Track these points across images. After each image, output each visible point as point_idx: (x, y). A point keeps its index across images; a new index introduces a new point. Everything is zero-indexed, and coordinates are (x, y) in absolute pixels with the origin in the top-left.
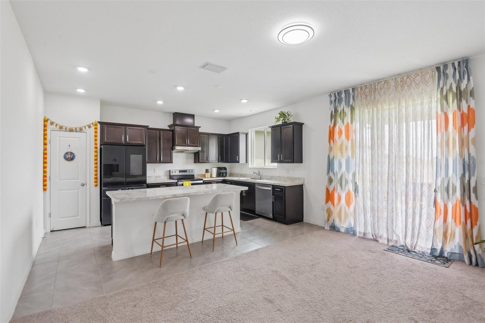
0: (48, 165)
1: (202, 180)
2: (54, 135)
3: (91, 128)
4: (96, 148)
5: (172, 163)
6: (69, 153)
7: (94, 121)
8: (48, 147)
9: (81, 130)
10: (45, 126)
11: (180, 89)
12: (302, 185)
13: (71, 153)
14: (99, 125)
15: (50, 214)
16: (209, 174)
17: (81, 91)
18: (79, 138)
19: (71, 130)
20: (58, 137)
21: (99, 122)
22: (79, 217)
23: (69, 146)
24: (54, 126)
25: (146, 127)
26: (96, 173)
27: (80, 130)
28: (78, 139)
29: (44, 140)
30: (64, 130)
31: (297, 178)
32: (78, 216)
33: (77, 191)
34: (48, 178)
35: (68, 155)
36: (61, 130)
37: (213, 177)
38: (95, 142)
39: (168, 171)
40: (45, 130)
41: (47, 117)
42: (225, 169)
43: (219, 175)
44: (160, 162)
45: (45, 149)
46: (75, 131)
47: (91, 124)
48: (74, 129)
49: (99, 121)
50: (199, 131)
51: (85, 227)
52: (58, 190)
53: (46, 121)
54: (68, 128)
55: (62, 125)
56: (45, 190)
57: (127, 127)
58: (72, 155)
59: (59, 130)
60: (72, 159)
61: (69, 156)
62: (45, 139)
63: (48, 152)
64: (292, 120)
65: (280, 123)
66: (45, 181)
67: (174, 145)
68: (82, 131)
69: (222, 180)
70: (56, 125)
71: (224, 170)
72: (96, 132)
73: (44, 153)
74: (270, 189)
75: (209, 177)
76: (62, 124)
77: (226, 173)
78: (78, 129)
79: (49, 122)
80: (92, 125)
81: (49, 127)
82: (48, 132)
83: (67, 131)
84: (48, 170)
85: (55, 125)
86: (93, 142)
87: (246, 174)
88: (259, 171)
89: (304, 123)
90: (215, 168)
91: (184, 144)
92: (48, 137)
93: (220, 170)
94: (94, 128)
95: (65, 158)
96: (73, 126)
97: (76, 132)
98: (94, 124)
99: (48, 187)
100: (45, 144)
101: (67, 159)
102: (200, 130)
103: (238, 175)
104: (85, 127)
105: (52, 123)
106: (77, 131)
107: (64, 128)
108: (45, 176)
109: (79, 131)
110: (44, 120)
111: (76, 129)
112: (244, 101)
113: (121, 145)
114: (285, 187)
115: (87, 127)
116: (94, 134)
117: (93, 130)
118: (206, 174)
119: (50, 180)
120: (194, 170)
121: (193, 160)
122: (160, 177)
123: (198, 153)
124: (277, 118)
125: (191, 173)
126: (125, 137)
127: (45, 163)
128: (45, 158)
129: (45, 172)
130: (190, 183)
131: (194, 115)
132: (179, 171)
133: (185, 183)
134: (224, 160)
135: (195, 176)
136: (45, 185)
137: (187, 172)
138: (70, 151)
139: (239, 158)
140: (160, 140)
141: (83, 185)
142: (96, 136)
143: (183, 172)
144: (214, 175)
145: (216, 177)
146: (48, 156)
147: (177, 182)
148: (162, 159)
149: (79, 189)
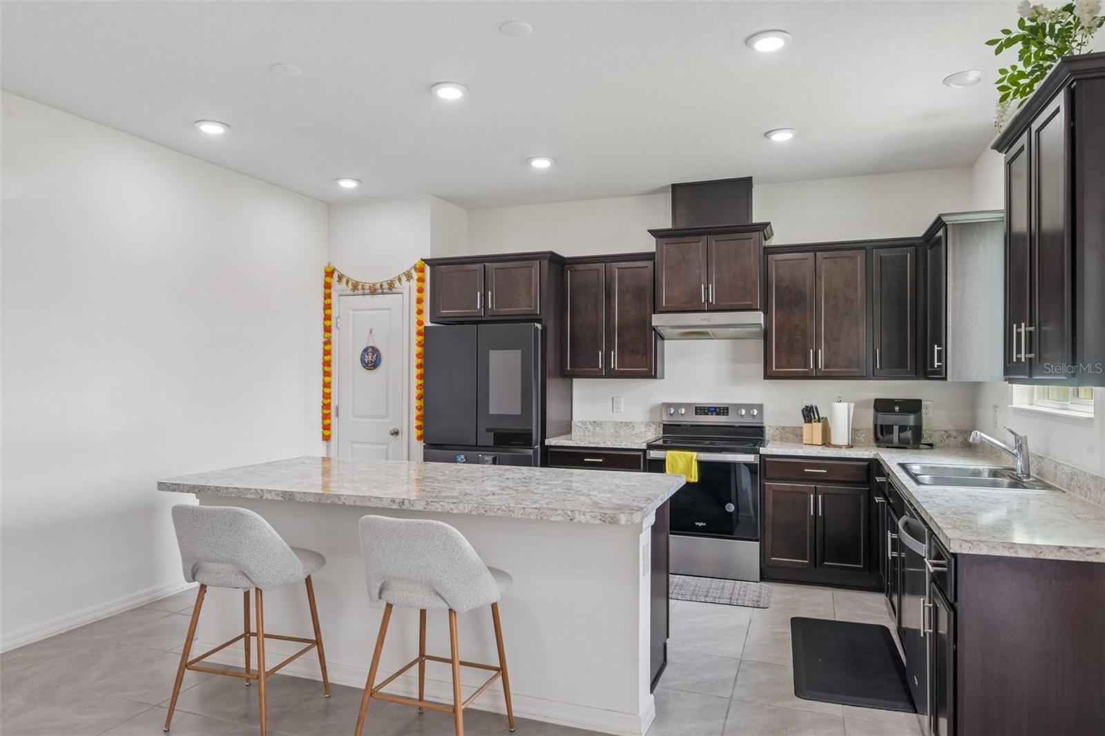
0: (334, 380)
1: (756, 452)
2: (344, 306)
3: (411, 281)
4: (420, 333)
6: (370, 350)
8: (335, 335)
9: (391, 289)
10: (328, 286)
11: (450, 94)
13: (375, 350)
14: (428, 269)
16: (818, 427)
17: (348, 184)
18: (389, 309)
19: (373, 291)
20: (351, 311)
21: (426, 261)
23: (371, 331)
24: (343, 284)
25: (542, 256)
26: (419, 402)
27: (389, 289)
28: (387, 311)
29: (324, 320)
30: (361, 292)
33: (385, 447)
34: (333, 412)
35: (368, 355)
36: (356, 292)
37: (834, 441)
38: (420, 316)
40: (328, 296)
41: (334, 265)
42: (914, 406)
43: (877, 439)
44: (615, 374)
45: (327, 342)
46: (380, 291)
47: (411, 268)
48: (378, 286)
49: (429, 257)
52: (352, 442)
53: (329, 274)
54: (367, 286)
55: (357, 280)
56: (326, 438)
57: (490, 266)
58: (375, 356)
59: (352, 293)
60: (375, 365)
61: (370, 357)
62: (327, 318)
63: (334, 347)
66: (326, 417)
68: (394, 290)
69: (866, 463)
70: (347, 283)
71: (900, 412)
72: (420, 290)
73: (324, 350)
75: (818, 439)
76: (354, 278)
77: (918, 430)
78: (385, 286)
79: (336, 275)
81: (337, 288)
82: (334, 301)
83: (364, 294)
84: (334, 391)
85: (344, 280)
91: (693, 302)
92: (334, 312)
93: (880, 415)
94: (418, 278)
95: (362, 363)
96: (374, 279)
97: (383, 293)
98: (418, 268)
99: (334, 433)
100: (328, 329)
101: (366, 365)
102: (774, 238)
104: (400, 279)
105: (340, 278)
106: (385, 291)
107: (360, 287)
108: (326, 406)
109: (387, 291)
110: (326, 272)
111: (381, 285)
113: (473, 321)
115: (404, 279)
116: (415, 295)
117: (414, 284)
118: (806, 427)
119: (337, 415)
120: (760, 407)
121: (760, 367)
122: (633, 426)
123: (766, 335)
124: (1010, 71)
125: (748, 421)
126: (485, 296)
127: (327, 374)
128: (327, 364)
129: (327, 396)
130: (692, 458)
131: (751, 178)
132: (696, 408)
133: (673, 457)
134: (909, 369)
135: (768, 433)
136: (326, 427)
137: (728, 412)
138: (372, 345)
139: (943, 356)
140: (609, 296)
141: (396, 433)
142: (420, 301)
143: (712, 411)
144: (841, 434)
145: (850, 447)
146: (334, 358)
147: (644, 451)
148: (614, 364)
149: (387, 444)
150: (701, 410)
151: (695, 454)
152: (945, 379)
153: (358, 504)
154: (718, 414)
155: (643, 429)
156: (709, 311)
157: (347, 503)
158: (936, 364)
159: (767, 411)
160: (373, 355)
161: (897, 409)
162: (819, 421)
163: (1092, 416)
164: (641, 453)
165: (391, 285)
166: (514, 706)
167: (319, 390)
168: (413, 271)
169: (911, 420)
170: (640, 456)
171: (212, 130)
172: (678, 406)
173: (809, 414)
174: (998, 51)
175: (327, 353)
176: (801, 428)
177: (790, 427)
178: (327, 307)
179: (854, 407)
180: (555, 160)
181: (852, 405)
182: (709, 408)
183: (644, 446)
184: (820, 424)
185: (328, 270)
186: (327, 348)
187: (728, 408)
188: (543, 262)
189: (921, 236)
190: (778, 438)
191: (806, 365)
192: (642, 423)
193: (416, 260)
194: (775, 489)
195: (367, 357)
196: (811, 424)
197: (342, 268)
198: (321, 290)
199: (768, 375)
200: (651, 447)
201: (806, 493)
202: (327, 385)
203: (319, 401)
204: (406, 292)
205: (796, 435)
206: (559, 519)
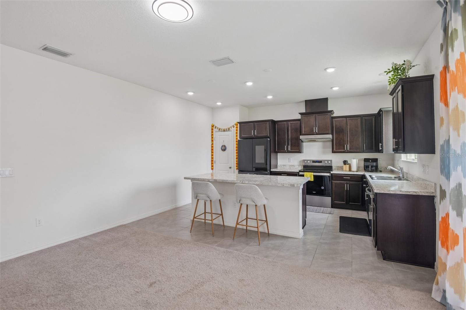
0: (214, 154)
1: (329, 172)
2: (217, 134)
4: (237, 141)
8: (214, 142)
10: (212, 129)
11: (249, 84)
12: (433, 198)
13: (225, 146)
14: (239, 125)
17: (219, 104)
18: (228, 135)
19: (224, 131)
20: (218, 136)
23: (224, 141)
26: (237, 160)
30: (221, 131)
34: (214, 162)
35: (223, 147)
37: (352, 170)
38: (236, 137)
39: (302, 160)
40: (212, 132)
41: (214, 124)
43: (365, 169)
44: (288, 152)
45: (212, 144)
48: (225, 129)
49: (239, 122)
53: (213, 126)
54: (222, 129)
56: (212, 169)
57: (255, 123)
59: (219, 131)
60: (225, 150)
62: (212, 138)
63: (214, 145)
66: (212, 163)
69: (361, 176)
70: (217, 129)
71: (373, 162)
72: (237, 130)
73: (212, 146)
75: (348, 169)
76: (219, 127)
78: (227, 129)
79: (214, 127)
81: (215, 130)
82: (214, 133)
83: (222, 131)
84: (214, 157)
85: (217, 128)
89: (434, 75)
91: (312, 132)
92: (214, 136)
95: (221, 150)
97: (227, 131)
99: (214, 168)
100: (212, 141)
101: (223, 150)
104: (231, 127)
107: (221, 130)
108: (212, 161)
111: (226, 129)
113: (251, 138)
114: (376, 193)
115: (232, 127)
116: (235, 131)
117: (235, 128)
119: (215, 163)
120: (331, 161)
121: (331, 150)
122: (295, 166)
123: (332, 141)
125: (328, 165)
126: (254, 131)
127: (212, 152)
128: (212, 150)
129: (212, 158)
130: (312, 174)
131: (327, 98)
133: (306, 174)
134: (374, 150)
135: (333, 168)
136: (212, 166)
138: (224, 145)
139: (382, 146)
140: (288, 131)
141: (230, 168)
142: (237, 133)
144: (354, 168)
145: (357, 171)
146: (214, 148)
147: (298, 172)
148: (289, 149)
149: (228, 171)
150: (314, 162)
151: (312, 173)
152: (383, 152)
153: (232, 182)
154: (319, 163)
155: (298, 167)
156: (316, 134)
157: (229, 182)
158: (380, 149)
159: (333, 161)
161: (370, 161)
162: (348, 164)
163: (417, 162)
164: (297, 173)
165: (229, 129)
166: (269, 231)
167: (210, 157)
168: (235, 125)
169: (375, 164)
170: (297, 174)
171: (191, 94)
172: (307, 160)
173: (345, 162)
174: (387, 74)
175: (212, 147)
176: (343, 166)
177: (340, 166)
178: (212, 135)
179: (358, 161)
180: (273, 96)
181: (357, 160)
182: (316, 161)
183: (298, 171)
184: (348, 165)
185: (212, 125)
186: (212, 145)
187: (322, 161)
188: (270, 122)
189: (377, 113)
190: (336, 169)
191: (344, 149)
192: (297, 165)
193: (236, 122)
194: (335, 183)
196: (346, 165)
197: (216, 125)
198: (211, 131)
199: (333, 152)
200: (300, 171)
201: (344, 184)
202: (212, 155)
203: (210, 159)
204: (233, 131)
205: (341, 168)
206: (280, 185)
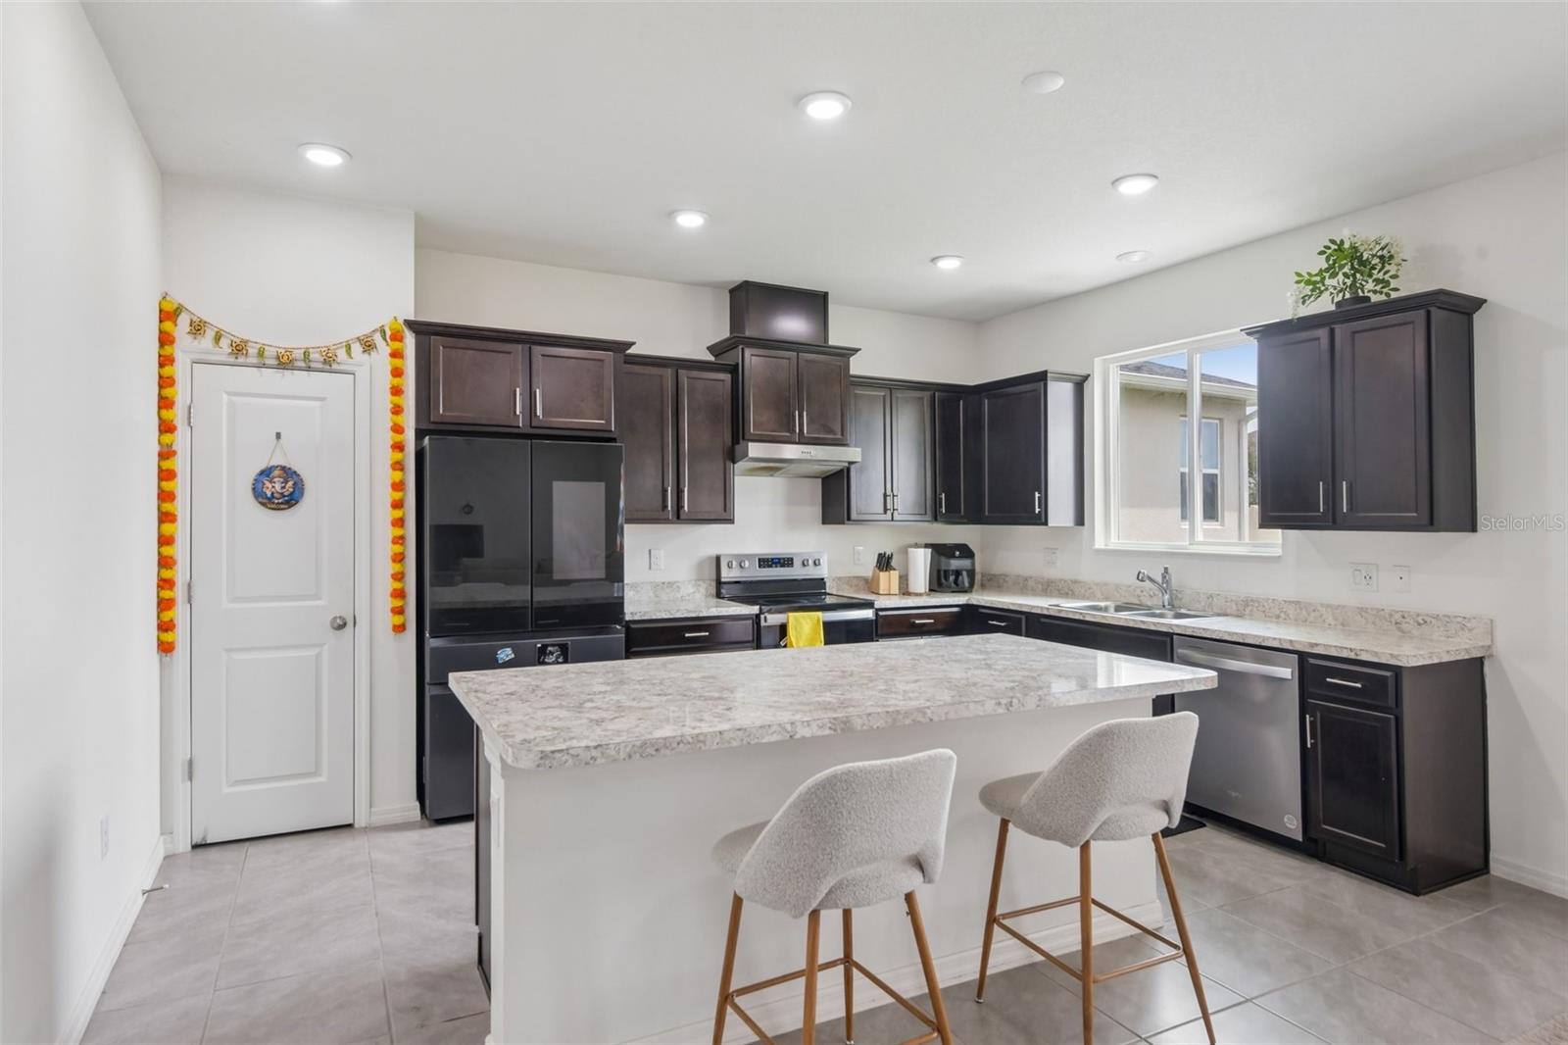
0: (180, 530)
1: (869, 605)
2: (206, 384)
3: (374, 354)
4: (399, 447)
5: (731, 521)
6: (276, 472)
7: (386, 320)
8: (180, 440)
9: (329, 363)
10: (165, 339)
12: (1477, 664)
13: (288, 473)
14: (410, 340)
15: (191, 763)
16: (895, 575)
18: (322, 399)
19: (284, 363)
20: (225, 396)
21: (411, 324)
22: (322, 779)
23: (278, 436)
24: (206, 342)
25: (619, 347)
26: (397, 567)
27: (325, 362)
28: (318, 403)
29: (160, 408)
30: (254, 360)
31: (1436, 617)
32: (316, 773)
33: (313, 652)
34: (179, 593)
35: (271, 482)
36: (241, 360)
37: (912, 590)
38: (395, 417)
39: (710, 558)
40: (165, 361)
41: (178, 297)
42: (966, 552)
43: (940, 584)
44: (678, 518)
45: (166, 453)
46: (303, 364)
47: (375, 332)
48: (298, 354)
49: (413, 318)
50: (852, 372)
51: (350, 826)
52: (229, 650)
53: (168, 315)
54: (270, 352)
55: (246, 338)
56: (166, 648)
57: (538, 350)
58: (290, 484)
59: (232, 360)
60: (290, 500)
61: (278, 487)
62: (165, 403)
63: (179, 465)
64: (1408, 285)
65: (1325, 304)
66: (164, 605)
67: (738, 435)
68: (335, 366)
69: (959, 609)
70: (218, 338)
71: (960, 557)
72: (397, 373)
73: (160, 470)
74: (1286, 672)
75: (895, 589)
76: (242, 333)
77: (971, 573)
78: (315, 357)
79: (184, 320)
80: (378, 337)
81: (185, 347)
82: (180, 370)
83: (264, 366)
84: (179, 551)
85: (210, 334)
86: (386, 420)
87: (1075, 582)
88: (1166, 569)
89: (1485, 301)
90: (927, 546)
91: (785, 431)
92: (180, 394)
93: (943, 559)
94: (389, 350)
96: (295, 342)
97: (309, 369)
98: (388, 333)
99: (180, 636)
100: (166, 427)
101: (268, 502)
102: (857, 367)
103: (1031, 583)
104: (348, 348)
105: (197, 328)
106: (313, 365)
107: (253, 351)
108: (165, 584)
109: (320, 366)
110: (161, 311)
111: (306, 354)
112: (1135, 188)
113: (508, 434)
114: (1397, 671)
115: (357, 348)
116: (386, 381)
117: (382, 361)
118: (883, 575)
119: (189, 600)
120: (817, 558)
121: (817, 510)
122: (678, 587)
124: (1307, 277)
125: (808, 574)
126: (530, 396)
127: (163, 518)
128: (166, 496)
129: (165, 563)
130: (819, 620)
131: (828, 293)
132: (759, 560)
133: (795, 617)
134: (962, 513)
136: (166, 627)
137: (792, 563)
138: (281, 463)
139: (1042, 502)
140: (677, 415)
141: (343, 624)
142: (394, 391)
143: (776, 563)
144: (919, 582)
146: (181, 487)
147: (757, 616)
148: (685, 505)
149: (321, 645)
150: (766, 562)
151: (820, 614)
152: (1046, 524)
154: (782, 566)
155: (691, 590)
158: (1037, 510)
159: (823, 561)
160: (286, 482)
161: (952, 553)
162: (895, 569)
163: (1282, 555)
164: (754, 619)
165: (328, 357)
167: (149, 552)
169: (965, 564)
172: (739, 558)
175: (166, 475)
176: (876, 576)
180: (714, 219)
182: (773, 559)
184: (897, 572)
185: (165, 306)
186: (166, 465)
187: (792, 559)
192: (689, 581)
195: (270, 486)
196: (887, 573)
197: (201, 307)
198: (150, 347)
202: (166, 540)
203: (149, 574)
